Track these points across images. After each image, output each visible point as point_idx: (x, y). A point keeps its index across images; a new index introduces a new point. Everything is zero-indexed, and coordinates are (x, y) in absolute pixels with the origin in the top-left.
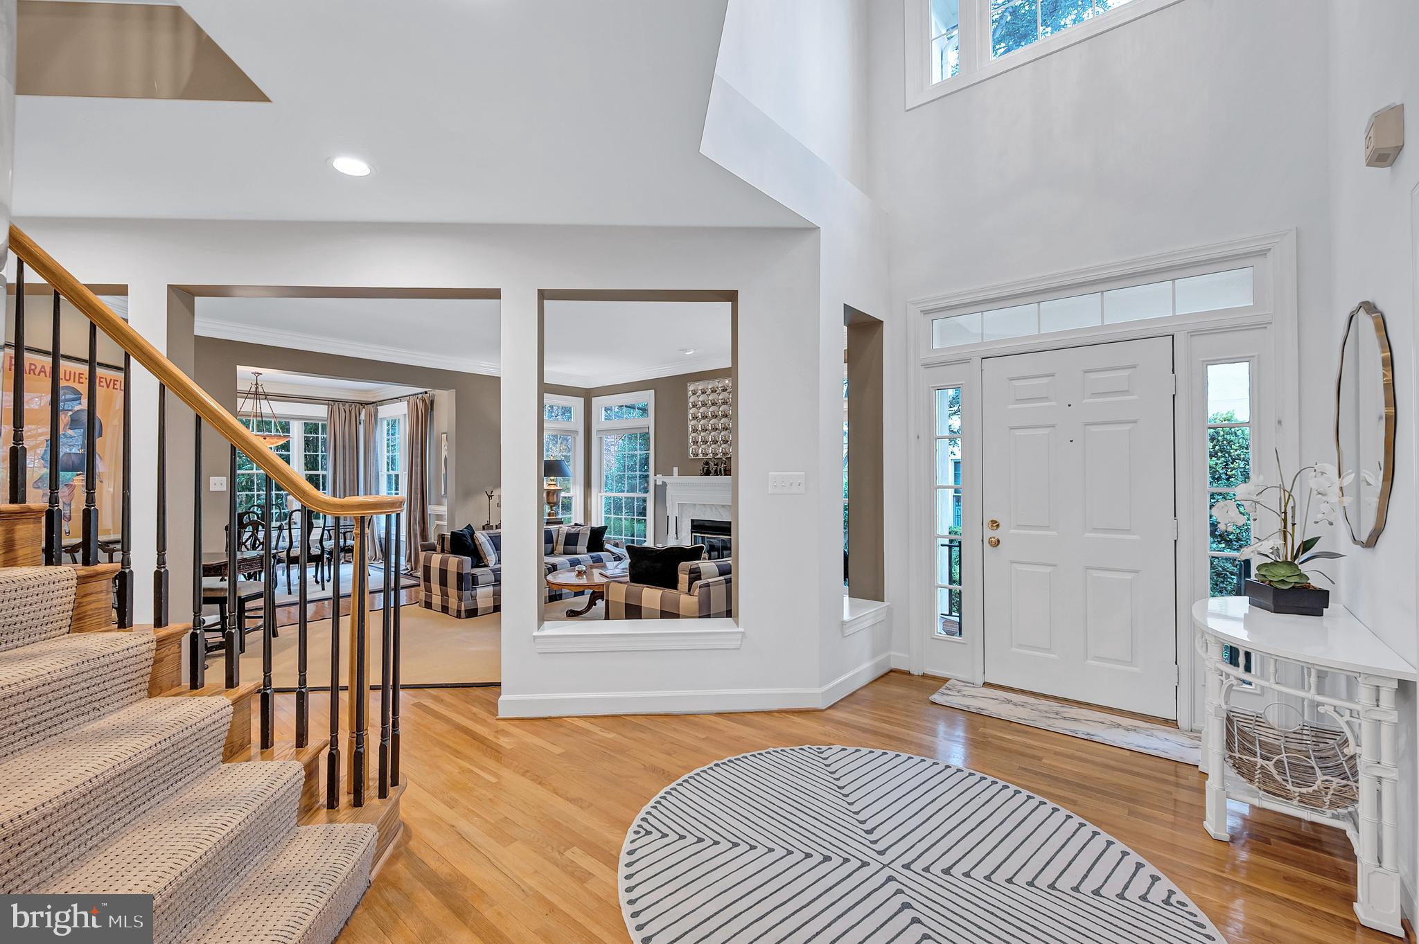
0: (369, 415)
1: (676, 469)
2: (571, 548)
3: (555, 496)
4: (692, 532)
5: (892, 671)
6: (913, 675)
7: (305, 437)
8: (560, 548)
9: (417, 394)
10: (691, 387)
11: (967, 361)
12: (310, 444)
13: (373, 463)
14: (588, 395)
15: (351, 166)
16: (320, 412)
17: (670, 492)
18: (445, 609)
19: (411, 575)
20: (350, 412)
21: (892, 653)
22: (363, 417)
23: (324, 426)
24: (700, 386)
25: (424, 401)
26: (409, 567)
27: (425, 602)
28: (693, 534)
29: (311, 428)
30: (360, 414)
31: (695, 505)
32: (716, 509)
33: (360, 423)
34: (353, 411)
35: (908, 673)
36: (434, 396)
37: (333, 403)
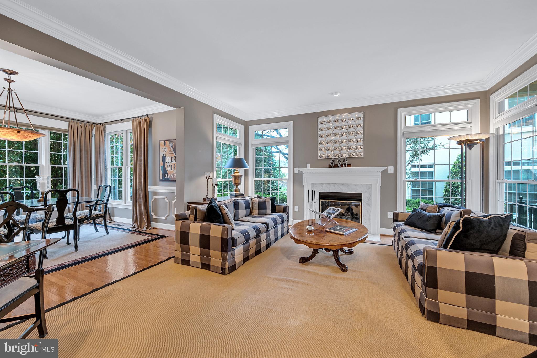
0: (99, 131)
1: (308, 165)
2: (263, 211)
3: (239, 180)
4: (320, 199)
7: (51, 141)
8: (256, 211)
9: (140, 116)
10: (320, 120)
13: (103, 160)
14: (246, 124)
16: (64, 125)
17: (305, 177)
18: (206, 266)
19: (138, 231)
20: (85, 128)
22: (94, 132)
23: (65, 135)
24: (325, 119)
25: (146, 120)
26: (136, 225)
27: (182, 259)
28: (321, 200)
29: (56, 136)
30: (92, 130)
31: (323, 184)
32: (338, 186)
33: (92, 136)
34: (87, 127)
36: (152, 118)
37: (72, 121)
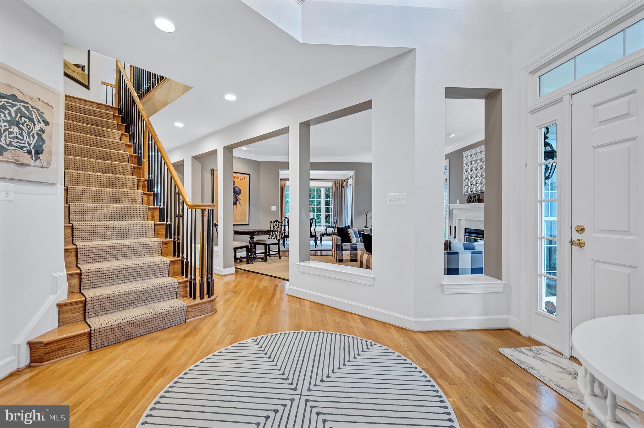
0: (345, 185)
1: (458, 201)
4: (465, 236)
5: (510, 330)
6: (522, 336)
7: (326, 194)
10: (465, 155)
11: (560, 100)
12: (327, 196)
15: (230, 97)
16: (330, 184)
17: (455, 213)
20: (340, 184)
21: (511, 317)
23: (331, 190)
24: (468, 153)
29: (327, 190)
31: (466, 220)
32: (476, 222)
33: (343, 188)
35: (519, 334)
37: (334, 181)
